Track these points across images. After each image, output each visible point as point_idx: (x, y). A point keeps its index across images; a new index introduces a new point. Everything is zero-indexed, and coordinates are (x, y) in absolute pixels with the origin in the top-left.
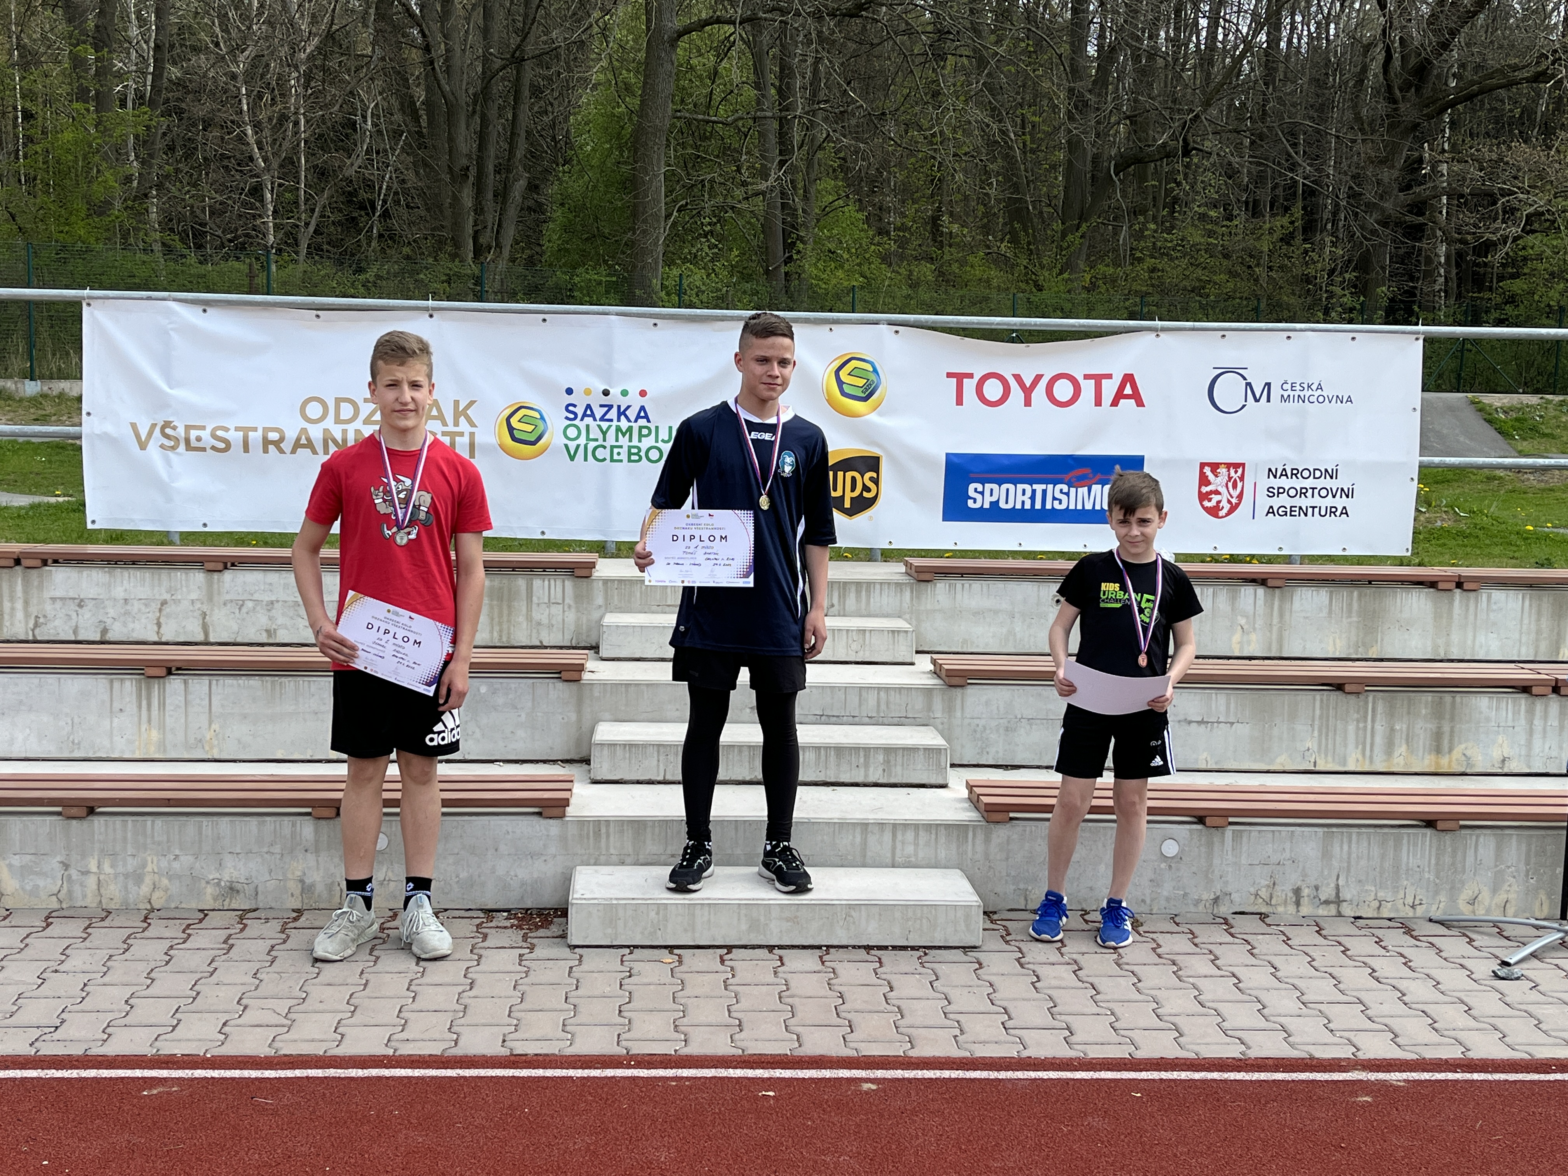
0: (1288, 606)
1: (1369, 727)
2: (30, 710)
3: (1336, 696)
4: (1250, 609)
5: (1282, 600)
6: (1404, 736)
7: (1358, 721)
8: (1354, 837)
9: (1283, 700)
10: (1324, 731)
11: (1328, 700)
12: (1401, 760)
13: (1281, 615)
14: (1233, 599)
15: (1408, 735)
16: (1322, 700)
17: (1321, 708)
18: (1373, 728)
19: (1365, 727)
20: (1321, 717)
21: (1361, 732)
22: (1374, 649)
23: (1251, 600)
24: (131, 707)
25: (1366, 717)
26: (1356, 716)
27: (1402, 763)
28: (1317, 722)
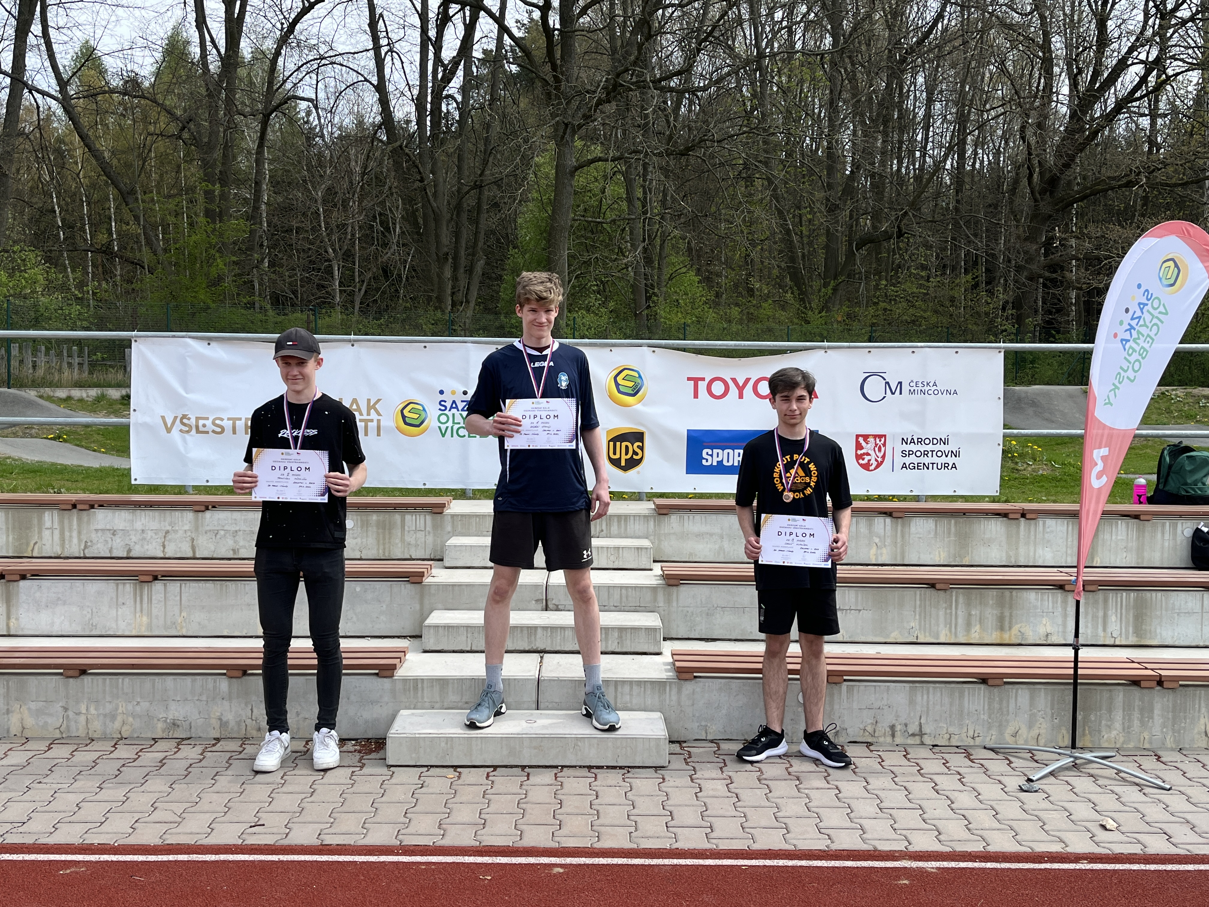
0: (907, 530)
1: (954, 612)
2: (65, 603)
3: (930, 592)
4: (882, 532)
5: (903, 526)
6: (978, 618)
7: (946, 609)
8: (931, 689)
9: (894, 595)
10: (923, 615)
11: (925, 594)
12: (976, 635)
13: (903, 536)
14: (870, 526)
15: (980, 618)
16: (920, 595)
17: (920, 600)
18: (956, 613)
19: (951, 613)
20: (920, 606)
21: (948, 616)
22: (967, 558)
23: (882, 526)
24: (130, 602)
25: (951, 606)
26: (944, 605)
27: (978, 636)
28: (918, 610)
